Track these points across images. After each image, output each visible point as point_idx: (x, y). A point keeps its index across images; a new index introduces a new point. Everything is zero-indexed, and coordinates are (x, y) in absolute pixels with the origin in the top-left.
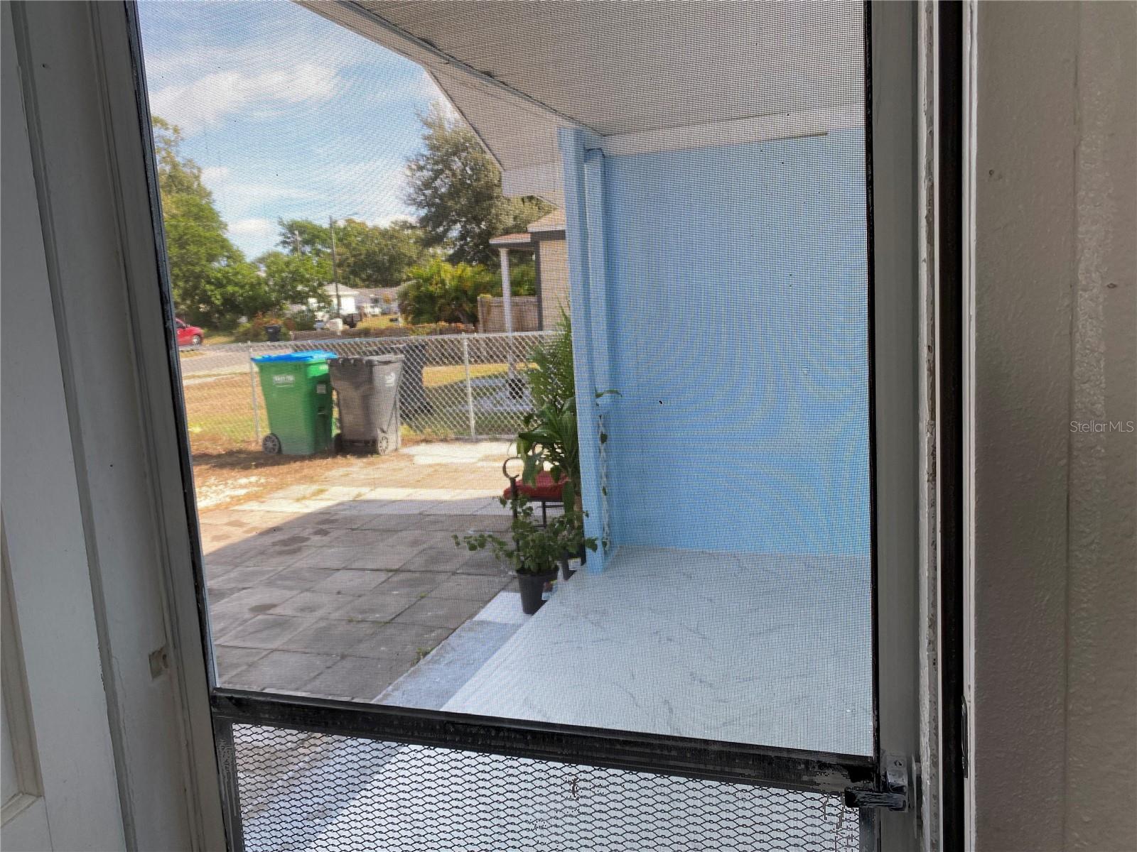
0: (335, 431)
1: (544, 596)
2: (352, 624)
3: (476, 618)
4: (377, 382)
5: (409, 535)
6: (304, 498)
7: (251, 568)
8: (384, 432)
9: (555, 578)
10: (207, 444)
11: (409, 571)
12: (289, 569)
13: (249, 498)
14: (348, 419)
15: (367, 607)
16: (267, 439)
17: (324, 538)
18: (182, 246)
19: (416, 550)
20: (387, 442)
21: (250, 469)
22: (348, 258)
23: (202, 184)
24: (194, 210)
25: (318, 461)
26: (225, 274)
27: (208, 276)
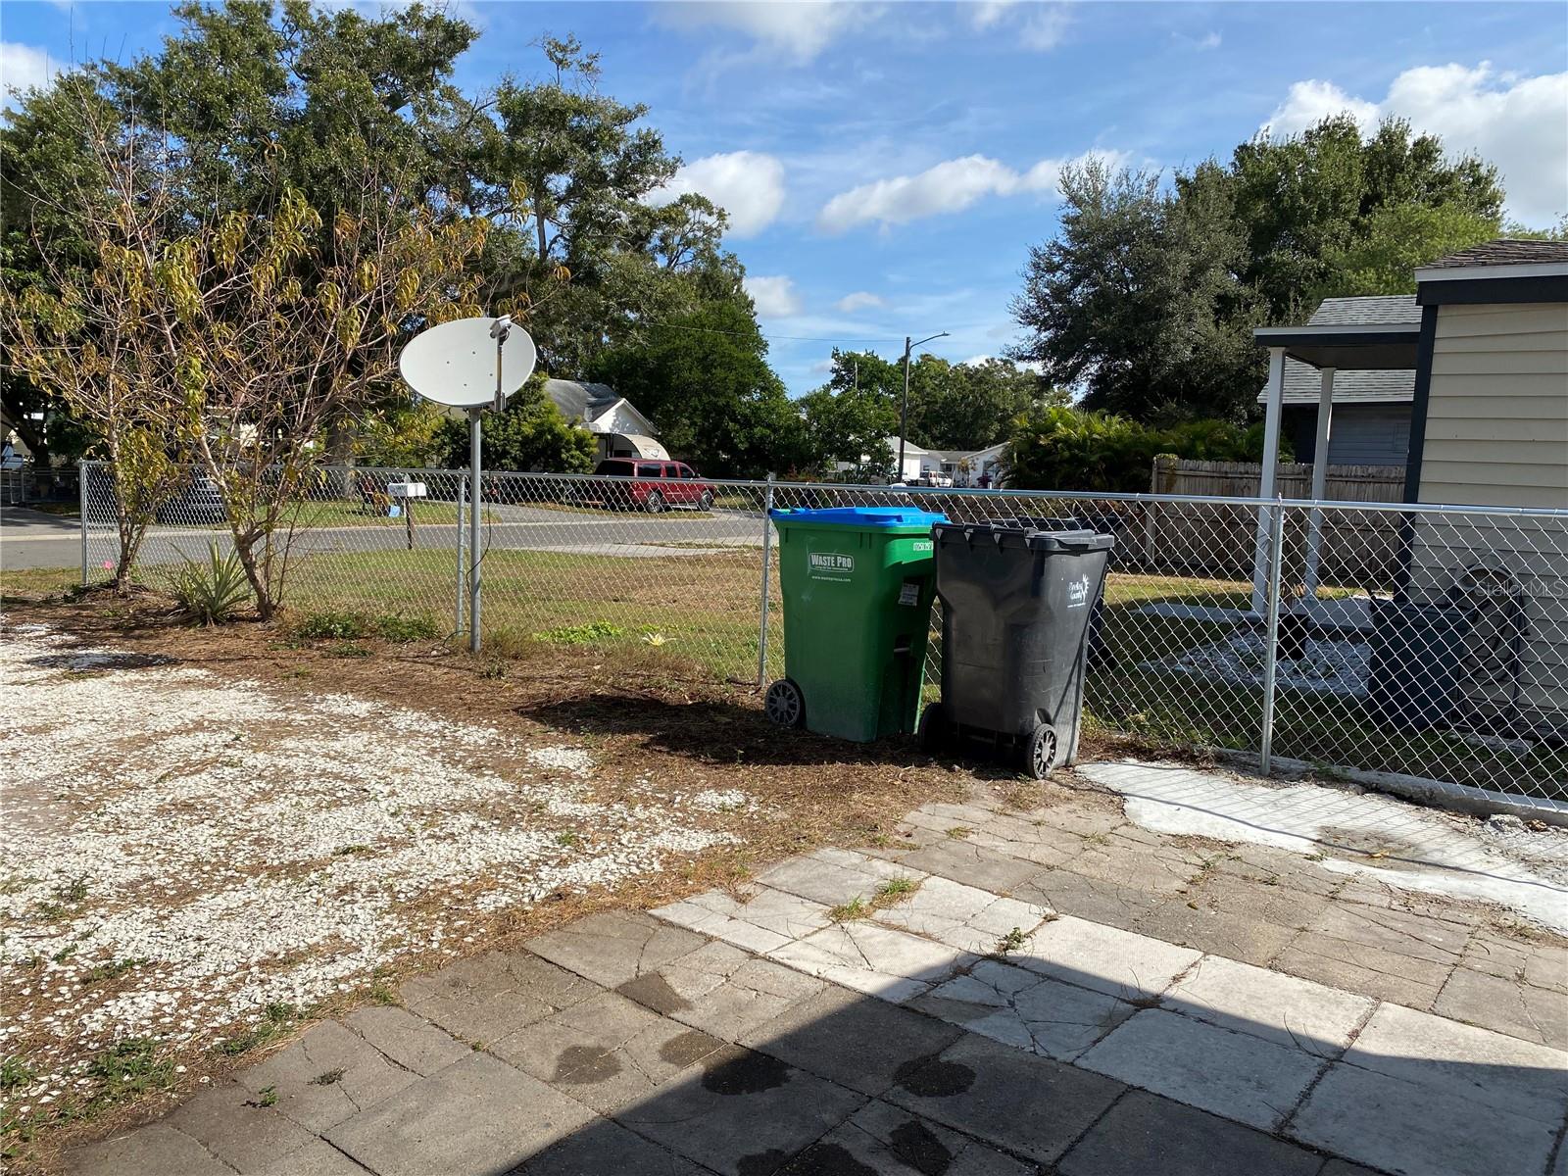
4: (1051, 594)
6: (854, 910)
8: (1049, 721)
10: (664, 677)
16: (776, 689)
18: (706, 369)
20: (1053, 747)
21: (733, 760)
22: (918, 406)
23: (743, 290)
24: (728, 321)
25: (884, 767)
26: (756, 411)
27: (734, 412)
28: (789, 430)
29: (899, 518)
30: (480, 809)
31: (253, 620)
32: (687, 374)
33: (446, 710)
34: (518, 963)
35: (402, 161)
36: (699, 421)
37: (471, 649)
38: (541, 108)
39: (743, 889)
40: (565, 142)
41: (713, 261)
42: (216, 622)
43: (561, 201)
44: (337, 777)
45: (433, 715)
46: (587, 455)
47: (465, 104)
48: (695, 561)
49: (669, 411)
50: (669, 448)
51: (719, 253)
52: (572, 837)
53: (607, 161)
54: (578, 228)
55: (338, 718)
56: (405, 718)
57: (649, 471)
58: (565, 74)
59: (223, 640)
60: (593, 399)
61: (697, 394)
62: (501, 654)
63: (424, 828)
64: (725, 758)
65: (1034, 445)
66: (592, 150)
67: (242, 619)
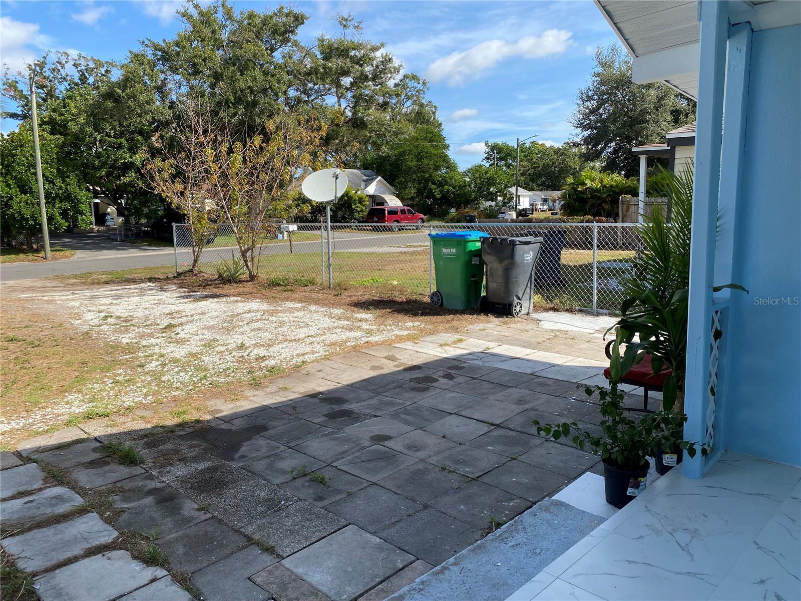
0: (483, 294)
1: (630, 491)
2: (445, 473)
3: (555, 497)
4: (518, 258)
5: (516, 393)
6: (446, 344)
7: (387, 398)
8: (519, 299)
9: (644, 475)
10: (397, 294)
11: (508, 428)
12: (414, 405)
13: (409, 338)
14: (493, 285)
15: (462, 457)
16: (433, 295)
17: (449, 381)
18: (419, 160)
19: (518, 409)
20: (521, 307)
21: (418, 315)
22: (529, 169)
23: (436, 118)
24: (429, 136)
25: (466, 316)
26: (444, 179)
27: (434, 180)
28: (460, 187)
29: (470, 235)
30: (343, 328)
31: (248, 281)
32: (409, 163)
33: (324, 305)
34: (359, 354)
35: (279, 81)
36: (416, 186)
37: (330, 287)
38: (337, 49)
39: (416, 342)
40: (349, 64)
41: (422, 105)
42: (235, 282)
43: (348, 89)
44: (298, 322)
45: (322, 307)
46: (363, 206)
47: (303, 48)
48: (413, 253)
49: (401, 181)
50: (402, 199)
51: (423, 101)
52: (369, 332)
53: (368, 69)
54: (356, 102)
55: (292, 308)
56: (313, 308)
57: (393, 212)
58: (347, 31)
59: (240, 288)
60: (365, 178)
61: (415, 172)
62: (340, 288)
63: (328, 331)
64: (415, 315)
65: (575, 190)
66: (361, 66)
67: (244, 281)
